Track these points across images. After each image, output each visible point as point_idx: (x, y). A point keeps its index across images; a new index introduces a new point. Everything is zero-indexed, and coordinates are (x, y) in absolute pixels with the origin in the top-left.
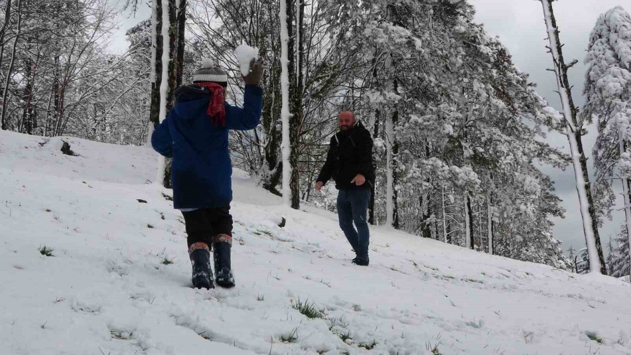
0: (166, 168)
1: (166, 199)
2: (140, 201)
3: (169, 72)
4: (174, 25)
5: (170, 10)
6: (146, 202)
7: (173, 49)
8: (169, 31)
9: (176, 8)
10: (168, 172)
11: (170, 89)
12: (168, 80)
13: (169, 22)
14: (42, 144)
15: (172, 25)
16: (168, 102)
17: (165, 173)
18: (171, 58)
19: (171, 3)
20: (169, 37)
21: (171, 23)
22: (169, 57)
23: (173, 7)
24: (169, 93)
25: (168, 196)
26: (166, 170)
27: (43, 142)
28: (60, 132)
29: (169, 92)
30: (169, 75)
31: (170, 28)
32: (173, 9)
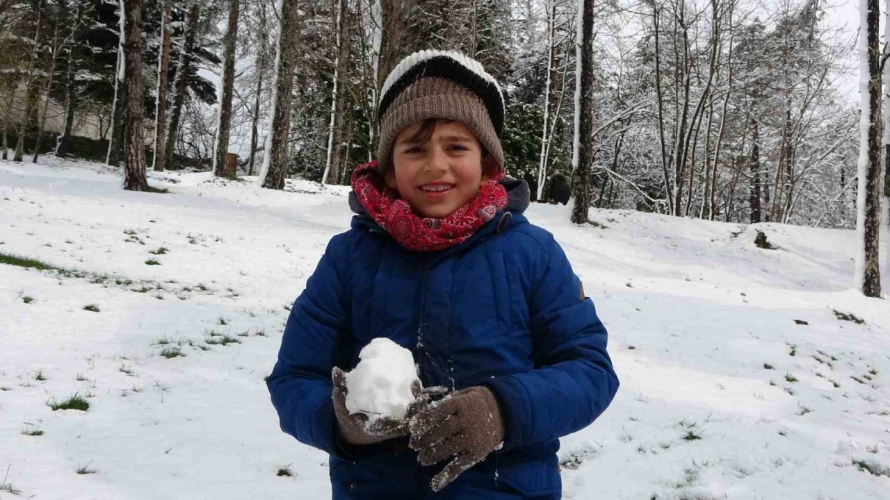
0: (866, 270)
1: (839, 318)
2: (798, 322)
3: (869, 141)
4: (876, 78)
5: (871, 58)
6: (806, 323)
7: (875, 110)
8: (869, 87)
9: (879, 54)
10: (870, 274)
11: (871, 163)
12: (869, 152)
13: (869, 74)
14: (736, 235)
15: (872, 79)
16: (868, 181)
17: (864, 276)
18: (872, 122)
19: (871, 48)
20: (869, 95)
21: (872, 75)
22: (869, 121)
23: (874, 54)
24: (869, 169)
25: (842, 314)
26: (866, 272)
27: (739, 230)
28: (755, 218)
29: (870, 167)
30: (870, 145)
31: (870, 82)
32: (875, 56)
